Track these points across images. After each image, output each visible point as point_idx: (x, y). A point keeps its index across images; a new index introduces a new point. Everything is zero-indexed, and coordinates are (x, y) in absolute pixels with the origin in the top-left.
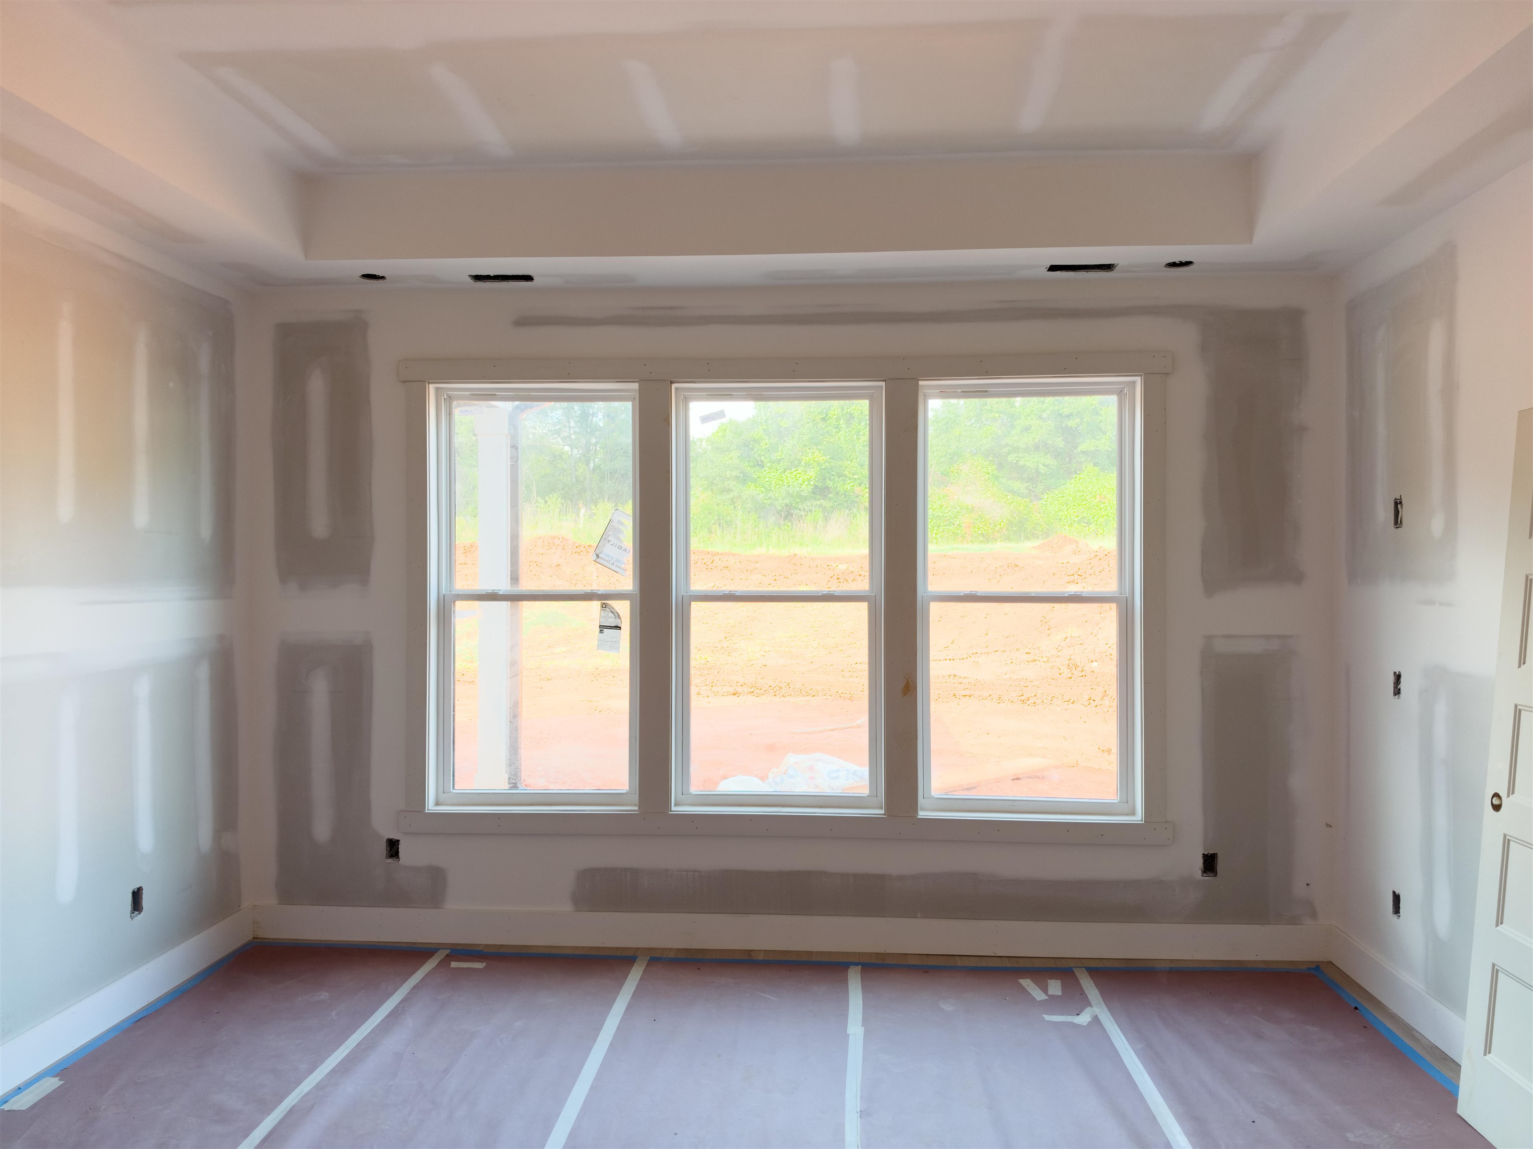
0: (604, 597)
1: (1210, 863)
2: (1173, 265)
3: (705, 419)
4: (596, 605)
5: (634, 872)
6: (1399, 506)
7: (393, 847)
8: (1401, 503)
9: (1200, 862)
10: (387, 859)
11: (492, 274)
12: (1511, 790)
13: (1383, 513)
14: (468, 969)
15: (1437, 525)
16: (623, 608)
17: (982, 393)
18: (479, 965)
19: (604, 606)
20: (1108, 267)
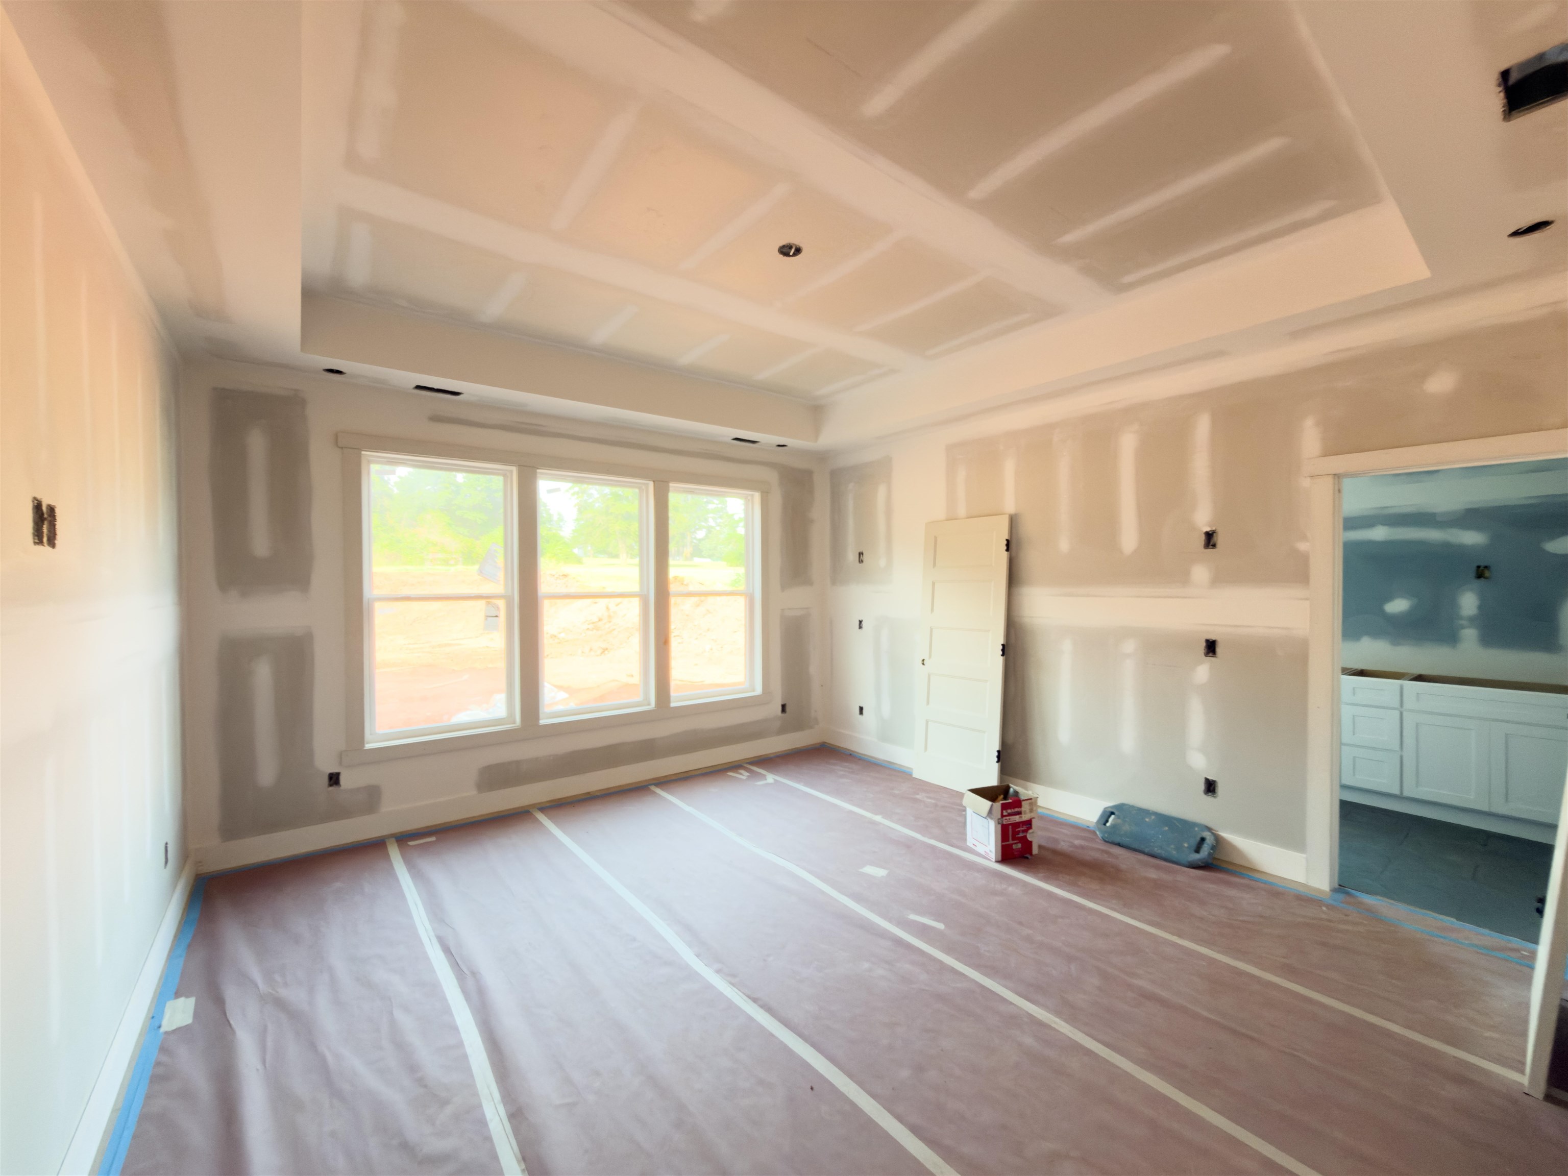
0: (487, 598)
1: (784, 707)
2: (779, 446)
3: (550, 491)
4: (481, 604)
5: (518, 763)
6: (861, 555)
7: (334, 779)
8: (862, 554)
9: (780, 708)
10: (328, 787)
11: (436, 388)
12: (930, 657)
13: (852, 556)
14: (425, 843)
15: (882, 562)
16: (501, 604)
17: (691, 492)
18: (433, 839)
19: (488, 603)
20: (754, 442)
